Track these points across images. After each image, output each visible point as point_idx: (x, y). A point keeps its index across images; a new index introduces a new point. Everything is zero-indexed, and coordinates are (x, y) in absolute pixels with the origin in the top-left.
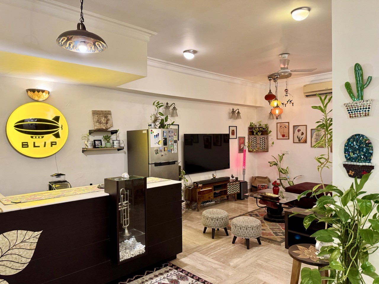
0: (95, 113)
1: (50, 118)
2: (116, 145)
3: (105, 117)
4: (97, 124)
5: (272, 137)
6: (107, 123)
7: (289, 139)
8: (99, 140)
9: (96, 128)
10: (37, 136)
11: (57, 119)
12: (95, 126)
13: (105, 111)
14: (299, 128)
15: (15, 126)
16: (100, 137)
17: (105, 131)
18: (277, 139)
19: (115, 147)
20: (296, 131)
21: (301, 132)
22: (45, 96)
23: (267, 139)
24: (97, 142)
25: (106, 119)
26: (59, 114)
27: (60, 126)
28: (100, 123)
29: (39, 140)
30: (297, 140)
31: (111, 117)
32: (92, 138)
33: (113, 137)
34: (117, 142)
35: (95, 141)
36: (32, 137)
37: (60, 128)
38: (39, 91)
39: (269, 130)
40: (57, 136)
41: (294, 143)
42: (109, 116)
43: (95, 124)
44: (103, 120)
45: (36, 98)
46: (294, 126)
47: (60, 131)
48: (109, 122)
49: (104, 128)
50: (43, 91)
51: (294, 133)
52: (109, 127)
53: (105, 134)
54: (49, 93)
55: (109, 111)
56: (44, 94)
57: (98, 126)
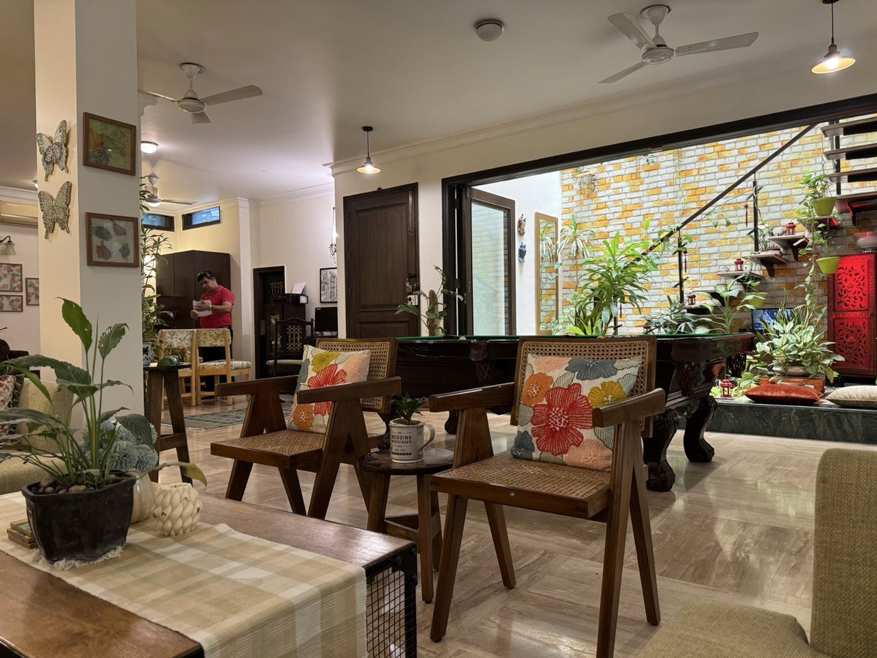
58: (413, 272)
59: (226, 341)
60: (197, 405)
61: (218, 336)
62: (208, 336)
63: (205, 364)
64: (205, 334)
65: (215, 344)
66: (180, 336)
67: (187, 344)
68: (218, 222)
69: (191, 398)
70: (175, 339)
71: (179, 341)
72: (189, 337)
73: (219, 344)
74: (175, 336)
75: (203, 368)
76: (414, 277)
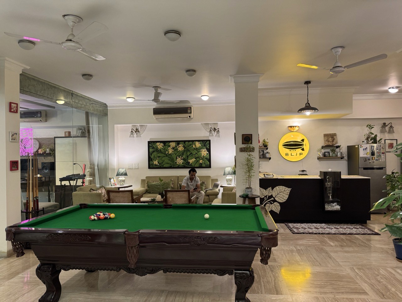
0: (325, 135)
1: (299, 140)
2: (339, 155)
3: (332, 138)
4: (327, 142)
6: (333, 141)
8: (328, 152)
9: (326, 144)
10: (293, 150)
11: (303, 140)
12: (325, 143)
13: (332, 134)
15: (283, 145)
16: (328, 150)
17: (332, 146)
19: (338, 156)
22: (297, 129)
24: (326, 153)
25: (332, 139)
26: (304, 137)
27: (305, 144)
28: (329, 141)
29: (294, 152)
31: (336, 137)
32: (323, 151)
33: (338, 150)
34: (339, 153)
35: (325, 152)
36: (290, 151)
37: (305, 146)
38: (293, 127)
40: (303, 150)
42: (335, 136)
43: (326, 142)
44: (330, 139)
45: (293, 130)
47: (304, 147)
48: (334, 140)
49: (331, 144)
50: (296, 127)
52: (334, 143)
53: (332, 149)
54: (299, 127)
55: (335, 134)
56: (296, 128)
57: (327, 143)
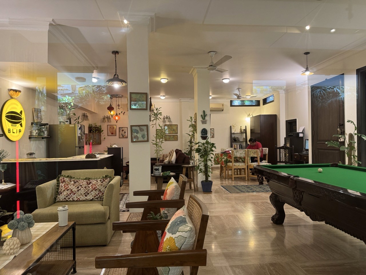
0: (35, 110)
1: (19, 112)
2: (46, 134)
4: (37, 118)
5: (104, 134)
7: (116, 136)
10: (14, 125)
11: (21, 112)
13: (39, 109)
14: (123, 129)
15: (6, 116)
18: (108, 136)
20: (121, 131)
21: (124, 131)
23: (100, 135)
26: (22, 109)
27: (23, 118)
29: (15, 128)
30: (121, 136)
31: (41, 114)
34: (46, 132)
36: (12, 125)
37: (23, 120)
39: (102, 129)
40: (21, 125)
41: (119, 138)
44: (39, 115)
45: (15, 96)
46: (119, 128)
47: (22, 122)
51: (119, 132)
52: (41, 121)
55: (41, 109)
58: (342, 123)
59: (257, 155)
60: (248, 180)
61: (255, 152)
62: (251, 153)
63: (251, 163)
64: (250, 151)
65: (254, 156)
66: (240, 152)
67: (243, 155)
68: (273, 101)
69: (245, 177)
70: (238, 154)
71: (240, 154)
72: (244, 153)
73: (255, 156)
74: (238, 152)
75: (251, 165)
76: (342, 125)
